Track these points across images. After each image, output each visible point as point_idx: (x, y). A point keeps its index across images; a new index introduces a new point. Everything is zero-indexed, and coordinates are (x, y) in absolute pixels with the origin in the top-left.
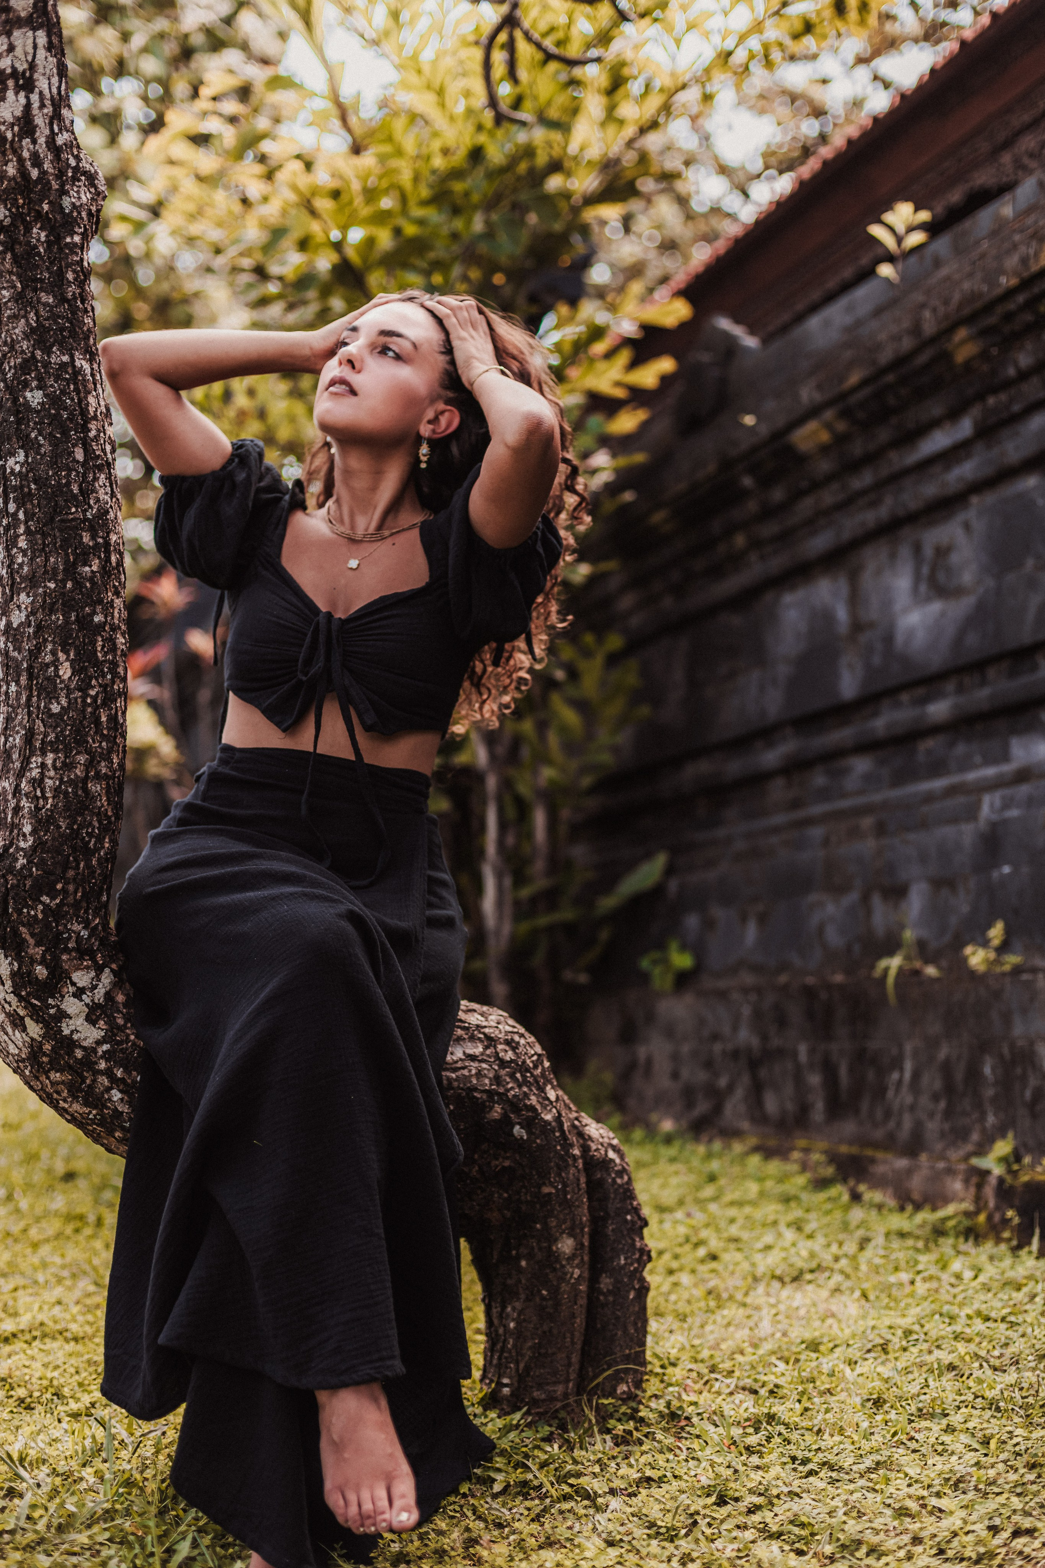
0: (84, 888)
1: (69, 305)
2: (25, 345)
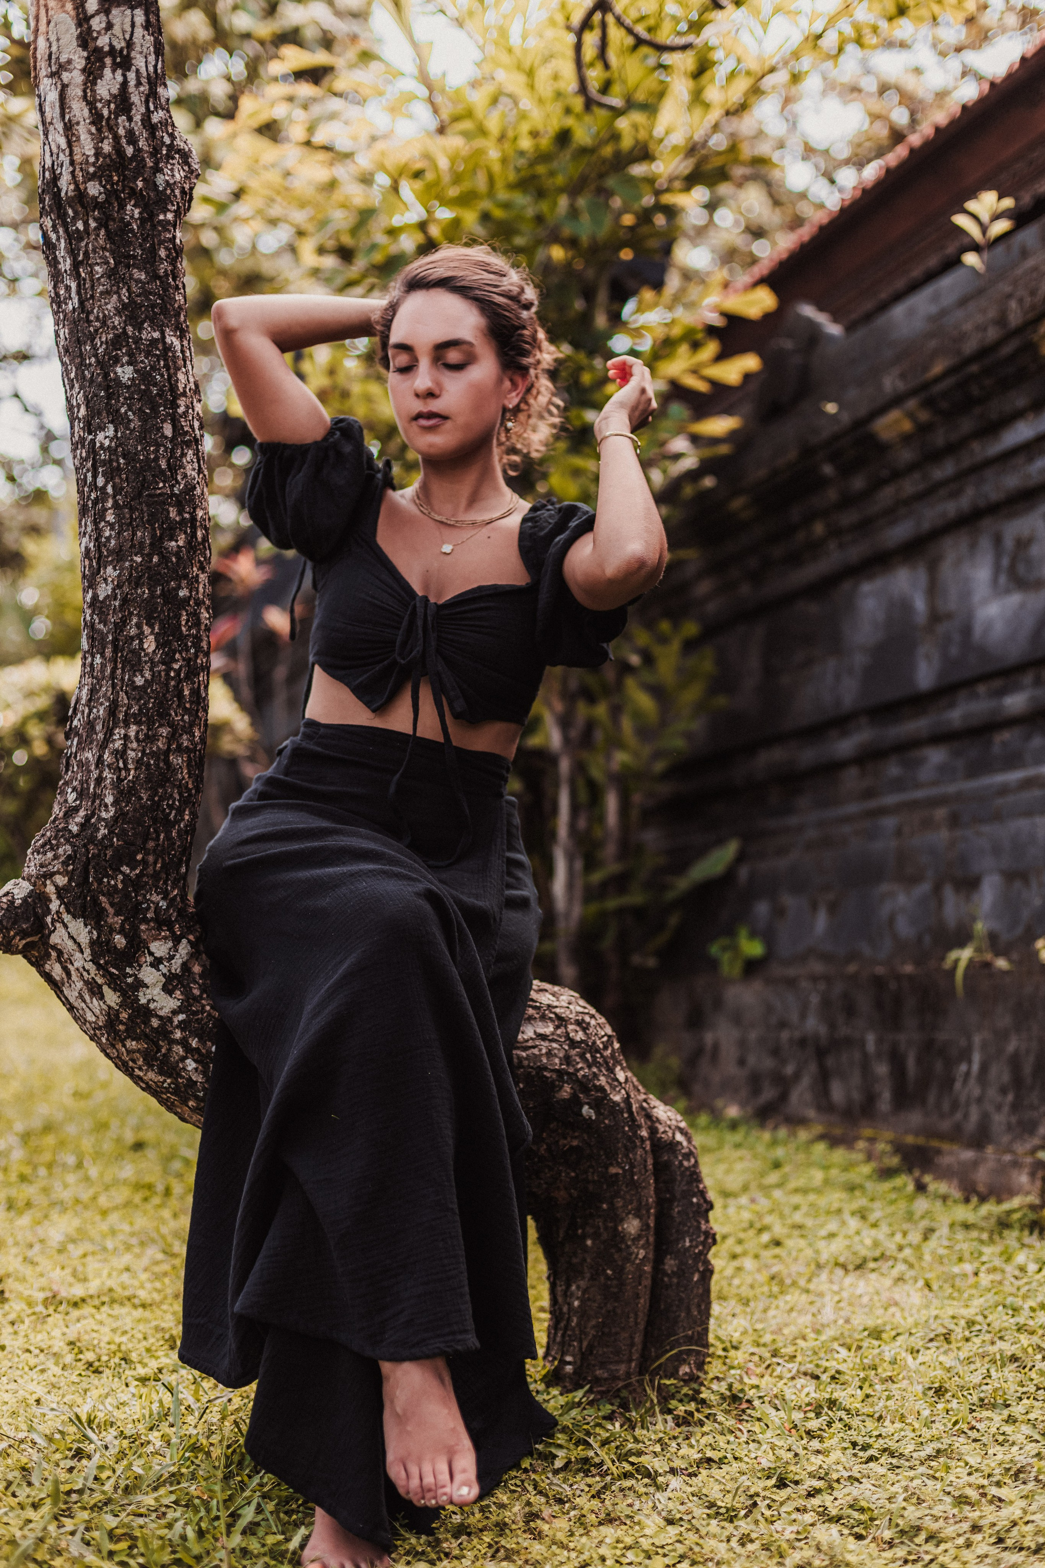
0: (163, 859)
1: (161, 282)
2: (116, 320)
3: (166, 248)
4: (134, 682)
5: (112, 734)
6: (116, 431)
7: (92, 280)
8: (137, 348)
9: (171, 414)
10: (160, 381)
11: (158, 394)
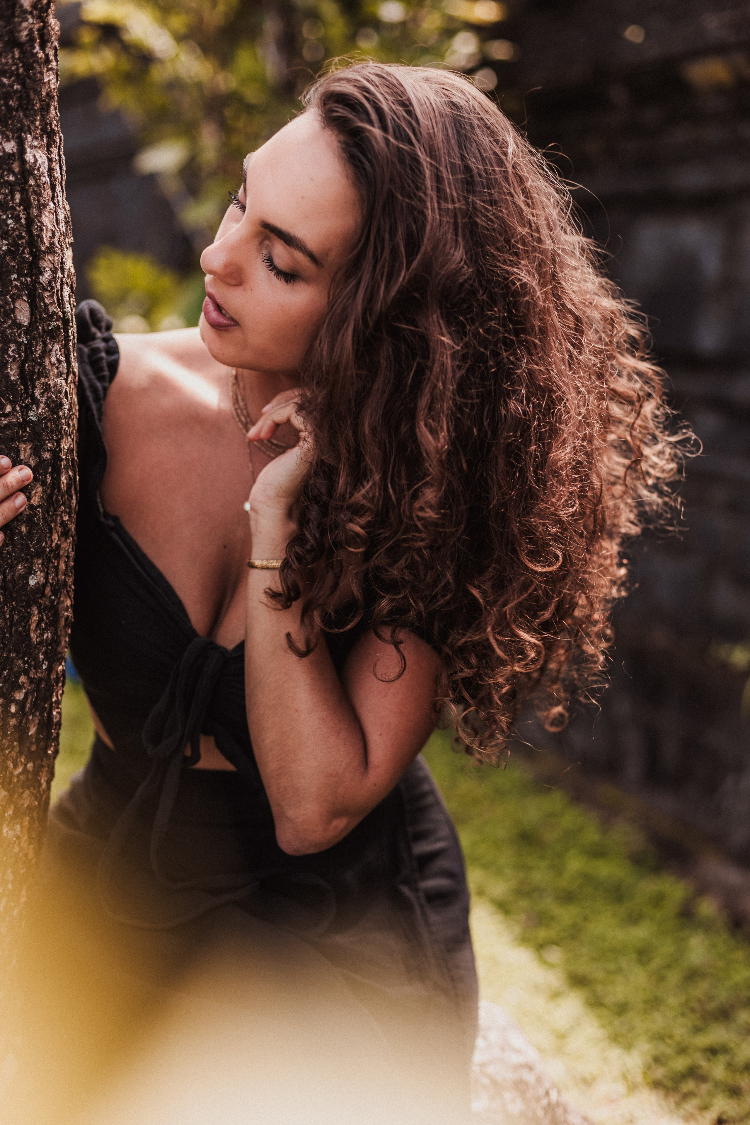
9: (29, 285)
10: (14, 229)
11: (9, 251)
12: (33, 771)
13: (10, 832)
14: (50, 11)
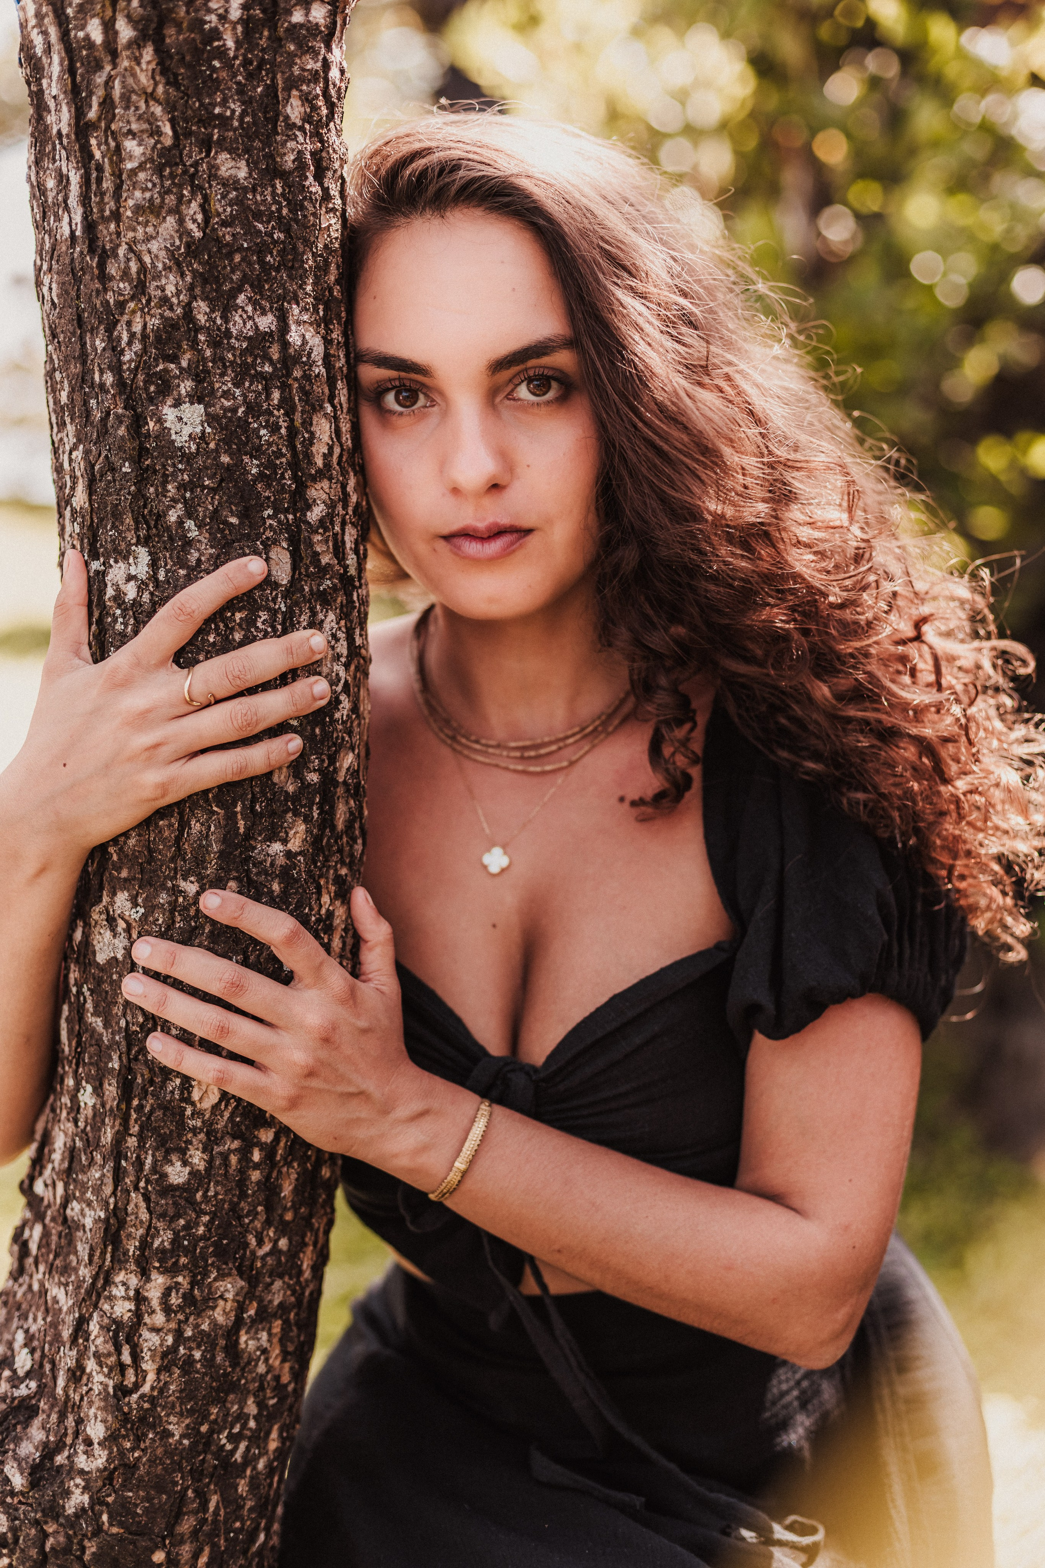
0: (214, 1546)
1: (286, 185)
2: (171, 284)
3: (307, 99)
4: (164, 1176)
5: (108, 1282)
6: (154, 564)
7: (118, 174)
8: (218, 359)
9: (291, 525)
10: (269, 444)
11: (261, 475)
12: (289, 1250)
13: (250, 1342)
14: (332, 125)
